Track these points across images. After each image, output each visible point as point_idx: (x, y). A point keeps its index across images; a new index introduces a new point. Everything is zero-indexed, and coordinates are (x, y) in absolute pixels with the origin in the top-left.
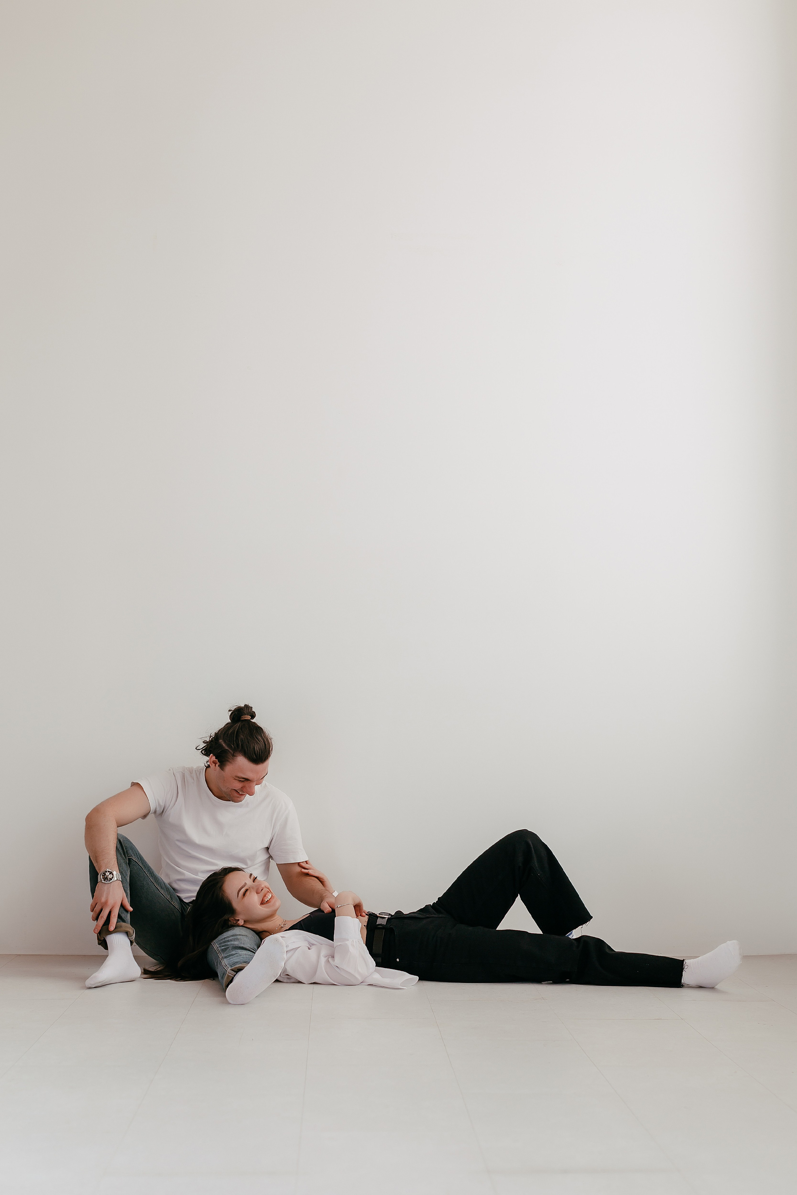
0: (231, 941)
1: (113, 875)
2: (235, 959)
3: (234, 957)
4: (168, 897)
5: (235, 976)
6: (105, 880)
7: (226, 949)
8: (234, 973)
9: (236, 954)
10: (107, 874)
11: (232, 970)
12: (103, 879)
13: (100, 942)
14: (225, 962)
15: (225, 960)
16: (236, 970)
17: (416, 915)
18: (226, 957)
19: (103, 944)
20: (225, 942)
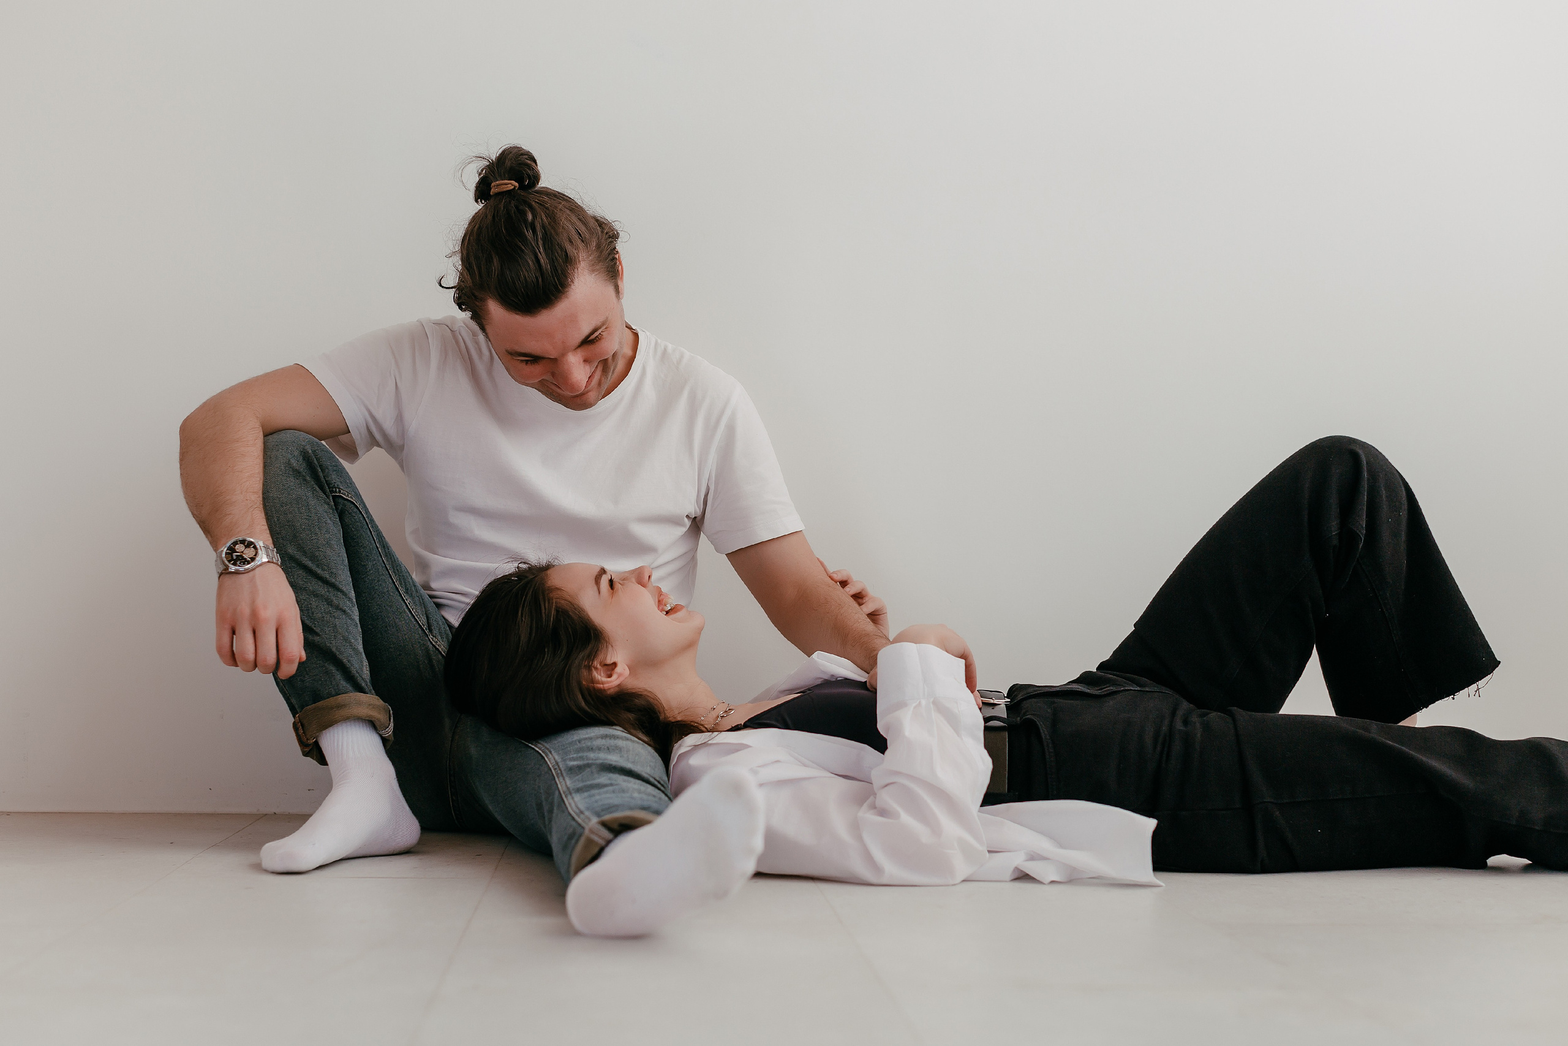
0: (599, 749)
1: (255, 547)
2: (605, 797)
3: (607, 792)
4: (423, 620)
5: (609, 842)
6: (235, 564)
7: (581, 768)
8: (607, 835)
9: (611, 785)
10: (240, 548)
11: (604, 824)
12: (229, 561)
13: (307, 750)
14: (576, 803)
15: (577, 797)
16: (615, 826)
17: (1075, 687)
18: (579, 790)
19: (315, 752)
20: (581, 750)
